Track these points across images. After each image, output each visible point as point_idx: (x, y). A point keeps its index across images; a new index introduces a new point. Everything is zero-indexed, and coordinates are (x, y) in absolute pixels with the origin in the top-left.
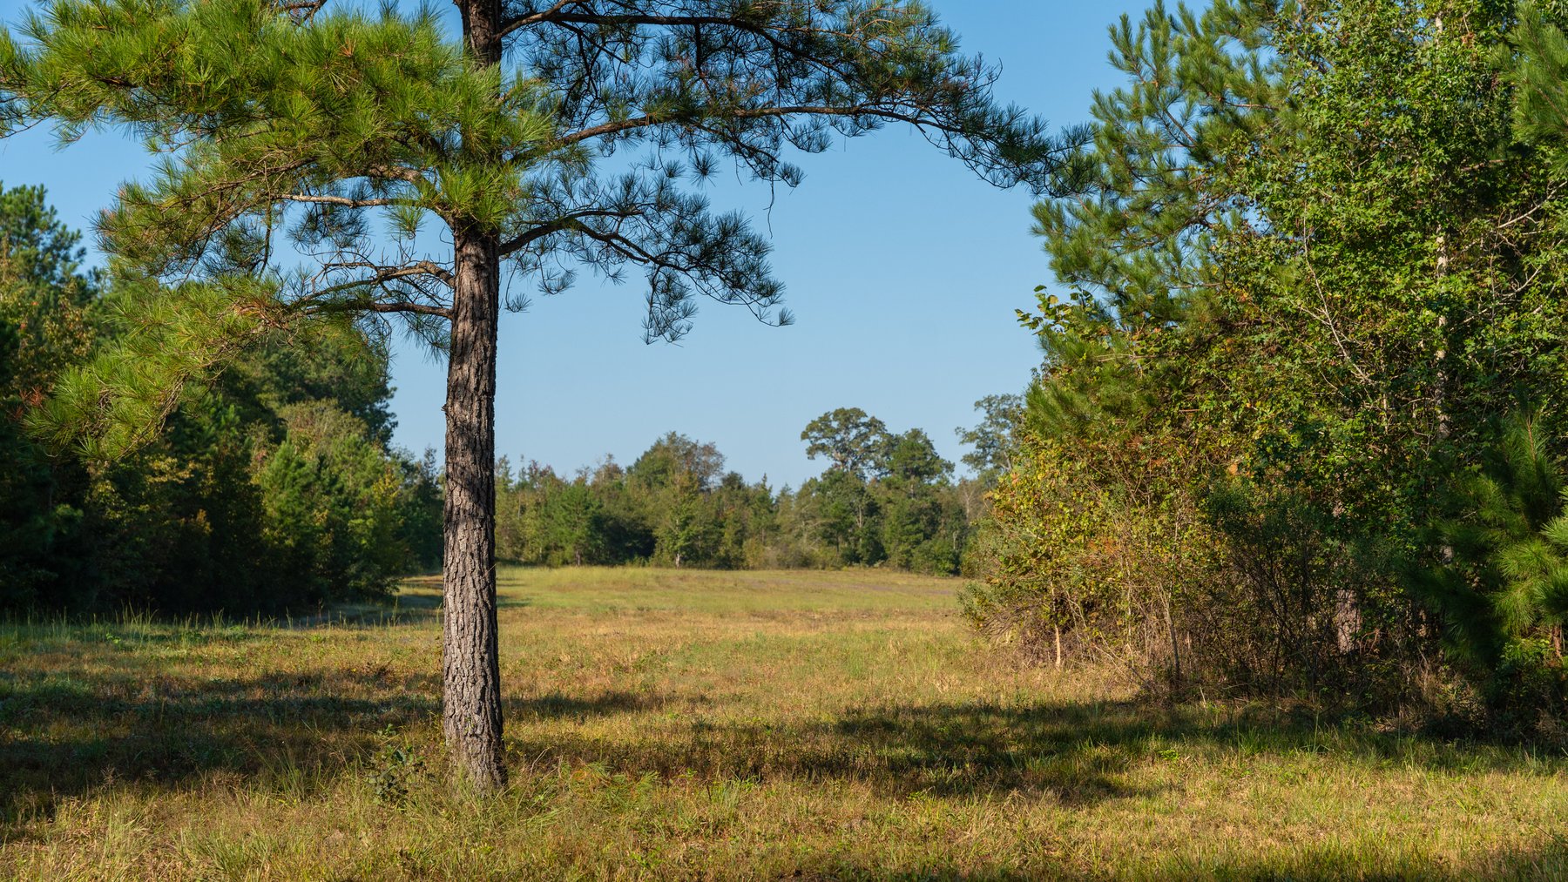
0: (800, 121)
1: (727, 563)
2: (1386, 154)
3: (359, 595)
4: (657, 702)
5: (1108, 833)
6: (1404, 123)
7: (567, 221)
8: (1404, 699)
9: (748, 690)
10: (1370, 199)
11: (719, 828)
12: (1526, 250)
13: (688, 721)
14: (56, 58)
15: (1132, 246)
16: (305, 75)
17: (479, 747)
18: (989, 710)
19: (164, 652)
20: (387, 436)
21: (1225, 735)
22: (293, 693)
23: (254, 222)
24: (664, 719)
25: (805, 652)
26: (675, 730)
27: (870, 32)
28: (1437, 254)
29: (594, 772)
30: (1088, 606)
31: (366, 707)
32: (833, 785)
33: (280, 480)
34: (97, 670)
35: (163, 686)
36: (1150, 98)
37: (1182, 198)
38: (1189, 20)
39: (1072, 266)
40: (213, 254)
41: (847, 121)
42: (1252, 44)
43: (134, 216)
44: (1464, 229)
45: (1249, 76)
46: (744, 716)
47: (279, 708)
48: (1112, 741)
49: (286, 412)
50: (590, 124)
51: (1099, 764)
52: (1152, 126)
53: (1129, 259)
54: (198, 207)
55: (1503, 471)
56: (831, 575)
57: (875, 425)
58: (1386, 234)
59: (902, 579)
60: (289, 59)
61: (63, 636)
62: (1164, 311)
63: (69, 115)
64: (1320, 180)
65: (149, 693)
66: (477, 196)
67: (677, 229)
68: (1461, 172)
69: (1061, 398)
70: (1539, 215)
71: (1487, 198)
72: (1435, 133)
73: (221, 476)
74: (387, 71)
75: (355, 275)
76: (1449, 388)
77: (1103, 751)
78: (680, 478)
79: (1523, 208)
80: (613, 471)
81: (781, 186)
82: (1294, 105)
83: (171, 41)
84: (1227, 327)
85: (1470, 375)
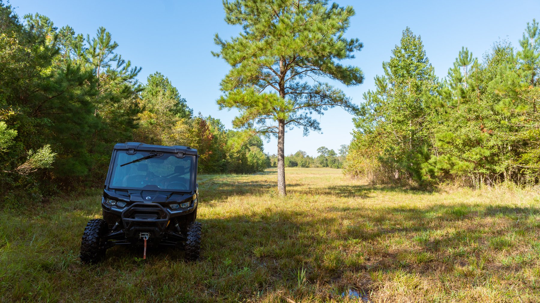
0: (324, 106)
1: (307, 167)
2: (402, 110)
3: (260, 171)
4: (303, 185)
5: (369, 203)
6: (405, 106)
7: (293, 120)
8: (407, 185)
9: (315, 183)
10: (400, 116)
11: (316, 202)
12: (423, 123)
13: (307, 187)
14: (229, 99)
15: (366, 123)
16: (261, 101)
17: (283, 190)
18: (348, 186)
19: (238, 178)
20: (263, 151)
21: (382, 189)
22: (255, 183)
23: (251, 121)
24: (304, 187)
25: (321, 179)
26: (306, 189)
27: (334, 94)
28: (410, 124)
29: (298, 194)
30: (360, 172)
31: (265, 185)
32: (330, 196)
33: (250, 156)
34: (230, 180)
35: (238, 182)
36: (369, 103)
37: (373, 117)
38: (373, 93)
39: (358, 126)
40: (246, 126)
41: (330, 106)
42: (382, 96)
43: (237, 121)
44: (414, 120)
45: (382, 100)
46: (315, 187)
47: (254, 185)
48: (367, 190)
49: (250, 148)
50: (296, 107)
51: (365, 193)
52: (369, 107)
53: (366, 125)
54: (245, 119)
55: (422, 153)
56: (321, 168)
57: (327, 149)
58: (403, 121)
59: (331, 169)
60: (259, 99)
61: (225, 176)
62: (371, 132)
63: (230, 107)
64: (393, 114)
65: (237, 183)
66: (284, 116)
67: (307, 121)
68: (413, 112)
69: (356, 144)
70: (425, 118)
71: (417, 116)
72: (410, 107)
73: (243, 156)
74: (272, 100)
75: (265, 128)
76: (412, 142)
77: (366, 192)
78: (301, 156)
79: (422, 117)
80: (292, 155)
81: (322, 115)
82: (389, 104)
83: (244, 96)
84: (379, 134)
85: (415, 140)
